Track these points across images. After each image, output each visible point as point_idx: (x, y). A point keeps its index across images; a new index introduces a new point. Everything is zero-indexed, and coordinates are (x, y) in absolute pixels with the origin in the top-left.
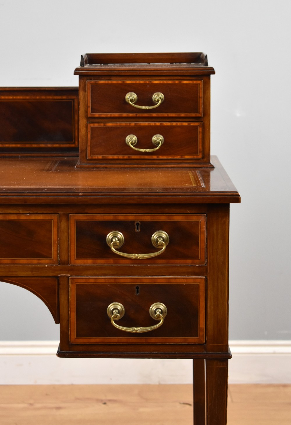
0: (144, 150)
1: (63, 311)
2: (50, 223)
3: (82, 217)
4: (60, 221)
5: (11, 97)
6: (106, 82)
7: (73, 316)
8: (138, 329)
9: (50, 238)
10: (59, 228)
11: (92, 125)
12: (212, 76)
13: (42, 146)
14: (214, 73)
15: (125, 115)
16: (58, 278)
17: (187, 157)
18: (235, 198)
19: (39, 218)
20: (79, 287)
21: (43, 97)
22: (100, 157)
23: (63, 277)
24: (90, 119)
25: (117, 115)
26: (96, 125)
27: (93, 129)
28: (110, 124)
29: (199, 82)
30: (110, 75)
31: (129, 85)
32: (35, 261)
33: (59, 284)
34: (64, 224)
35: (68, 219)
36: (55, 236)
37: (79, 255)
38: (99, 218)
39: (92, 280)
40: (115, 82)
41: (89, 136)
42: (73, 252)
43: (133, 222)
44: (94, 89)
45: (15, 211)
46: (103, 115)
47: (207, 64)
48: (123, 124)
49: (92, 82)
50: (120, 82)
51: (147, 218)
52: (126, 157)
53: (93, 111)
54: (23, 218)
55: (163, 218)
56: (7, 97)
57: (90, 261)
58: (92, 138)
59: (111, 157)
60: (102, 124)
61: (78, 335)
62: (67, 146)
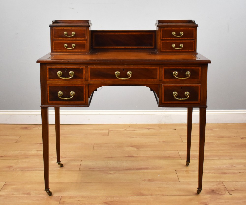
0: (177, 49)
1: (160, 94)
2: (157, 69)
3: (166, 68)
4: (160, 68)
5: (134, 33)
6: (167, 29)
7: (163, 95)
8: (182, 99)
9: (157, 73)
10: (160, 70)
11: (162, 41)
12: (197, 27)
13: (144, 48)
14: (198, 26)
15: (172, 39)
16: (159, 85)
17: (190, 51)
18: (210, 62)
19: (154, 68)
20: (165, 87)
21: (144, 33)
22: (164, 51)
23: (160, 84)
24: (161, 40)
25: (170, 39)
26: (163, 41)
27: (163, 43)
28: (167, 41)
29: (194, 29)
30: (167, 27)
31: (173, 30)
32: (153, 80)
33: (159, 86)
34: (161, 69)
35: (162, 68)
36: (158, 73)
37: (165, 78)
38: (171, 68)
39: (169, 85)
40: (169, 29)
41: (161, 45)
42: (163, 77)
43: (180, 69)
44: (163, 31)
45: (147, 66)
46: (166, 39)
47: (195, 23)
48: (171, 41)
49: (163, 29)
50: (171, 29)
51: (184, 68)
52: (172, 51)
53: (163, 37)
54: (149, 68)
55: (189, 68)
56: (133, 33)
57: (168, 80)
58: (162, 45)
59: (167, 51)
60: (165, 41)
61: (165, 101)
62: (151, 48)
